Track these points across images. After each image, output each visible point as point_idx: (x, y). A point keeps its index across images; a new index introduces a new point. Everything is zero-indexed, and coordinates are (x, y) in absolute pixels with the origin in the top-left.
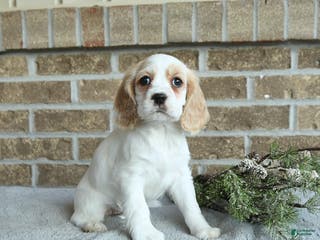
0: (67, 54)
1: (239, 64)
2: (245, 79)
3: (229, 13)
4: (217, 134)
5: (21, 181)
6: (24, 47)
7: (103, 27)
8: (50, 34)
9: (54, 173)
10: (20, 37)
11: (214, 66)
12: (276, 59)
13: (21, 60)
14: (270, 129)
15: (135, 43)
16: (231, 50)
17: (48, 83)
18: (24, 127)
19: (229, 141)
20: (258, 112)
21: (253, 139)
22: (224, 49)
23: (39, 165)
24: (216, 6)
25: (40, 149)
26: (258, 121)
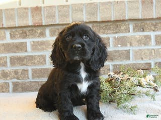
0: (25, 29)
1: (106, 30)
2: (109, 38)
3: (101, 8)
5: (4, 90)
6: (4, 26)
7: (42, 16)
8: (16, 20)
9: (20, 86)
10: (2, 21)
12: (123, 28)
13: (3, 33)
14: (121, 61)
15: (57, 23)
16: (103, 25)
17: (16, 43)
18: (5, 64)
20: (115, 53)
21: (114, 66)
22: (98, 24)
23: (13, 83)
24: (95, 5)
25: (13, 74)
26: (116, 57)
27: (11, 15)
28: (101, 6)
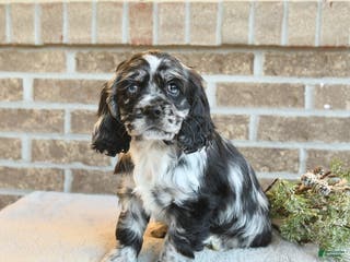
0: (110, 51)
1: (299, 69)
2: (304, 87)
3: (290, 15)
4: (270, 145)
5: (52, 186)
6: (65, 41)
7: (152, 23)
8: (93, 29)
9: (89, 179)
10: (61, 31)
11: (271, 71)
12: (338, 66)
13: (59, 55)
14: (328, 143)
15: (185, 43)
16: (292, 55)
17: (88, 81)
18: (58, 128)
19: (282, 153)
20: (316, 122)
21: (310, 152)
22: (282, 53)
23: (73, 170)
24: (277, 7)
25: (75, 152)
26: (316, 133)
27: (83, 17)
28: (291, 9)
